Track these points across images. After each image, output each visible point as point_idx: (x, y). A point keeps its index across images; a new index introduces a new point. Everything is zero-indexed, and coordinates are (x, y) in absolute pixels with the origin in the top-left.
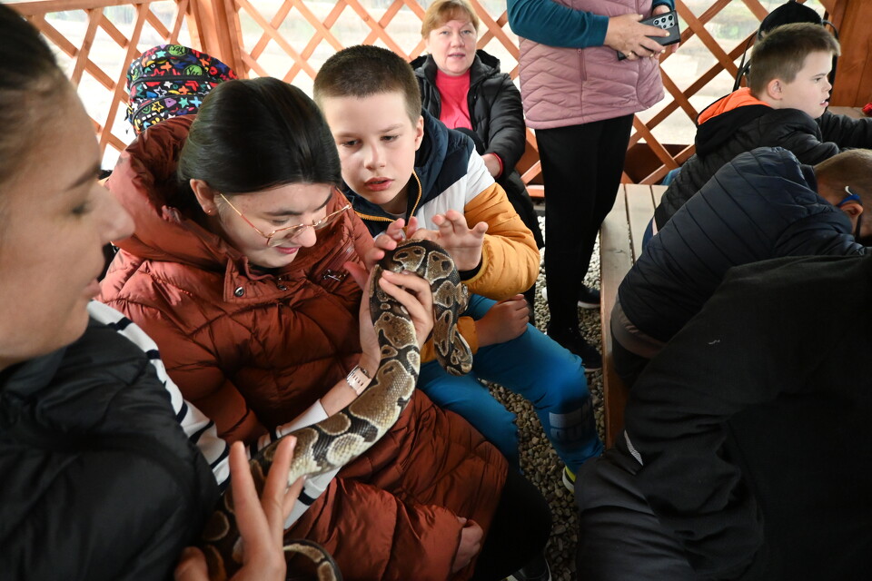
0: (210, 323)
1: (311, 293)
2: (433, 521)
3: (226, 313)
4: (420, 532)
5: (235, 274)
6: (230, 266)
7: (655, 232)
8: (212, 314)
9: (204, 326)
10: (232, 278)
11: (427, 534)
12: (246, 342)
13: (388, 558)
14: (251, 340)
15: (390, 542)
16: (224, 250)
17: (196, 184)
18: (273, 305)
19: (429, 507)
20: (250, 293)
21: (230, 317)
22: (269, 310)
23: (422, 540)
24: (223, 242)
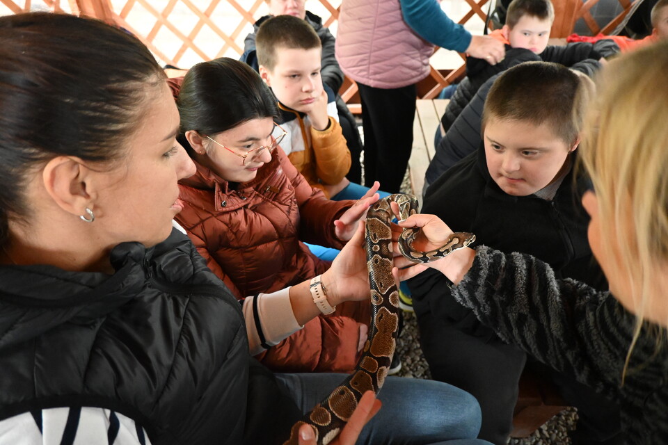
0: (202, 221)
1: (260, 200)
2: (343, 324)
3: (213, 215)
4: (337, 332)
5: (220, 193)
6: (217, 188)
7: (443, 134)
8: (204, 216)
9: (198, 224)
10: (219, 196)
11: (341, 332)
12: (225, 233)
13: (321, 349)
14: (228, 231)
15: (320, 340)
16: (213, 177)
17: (189, 134)
18: (240, 209)
19: (338, 317)
20: (229, 204)
21: (215, 217)
22: (238, 212)
23: (339, 336)
24: (211, 172)
